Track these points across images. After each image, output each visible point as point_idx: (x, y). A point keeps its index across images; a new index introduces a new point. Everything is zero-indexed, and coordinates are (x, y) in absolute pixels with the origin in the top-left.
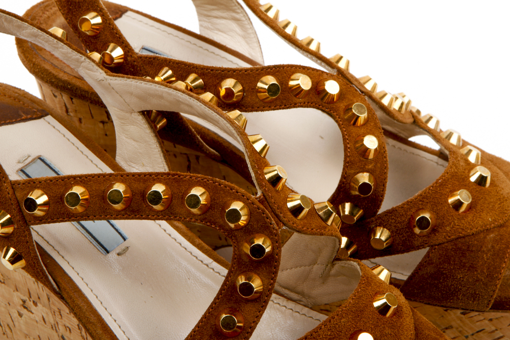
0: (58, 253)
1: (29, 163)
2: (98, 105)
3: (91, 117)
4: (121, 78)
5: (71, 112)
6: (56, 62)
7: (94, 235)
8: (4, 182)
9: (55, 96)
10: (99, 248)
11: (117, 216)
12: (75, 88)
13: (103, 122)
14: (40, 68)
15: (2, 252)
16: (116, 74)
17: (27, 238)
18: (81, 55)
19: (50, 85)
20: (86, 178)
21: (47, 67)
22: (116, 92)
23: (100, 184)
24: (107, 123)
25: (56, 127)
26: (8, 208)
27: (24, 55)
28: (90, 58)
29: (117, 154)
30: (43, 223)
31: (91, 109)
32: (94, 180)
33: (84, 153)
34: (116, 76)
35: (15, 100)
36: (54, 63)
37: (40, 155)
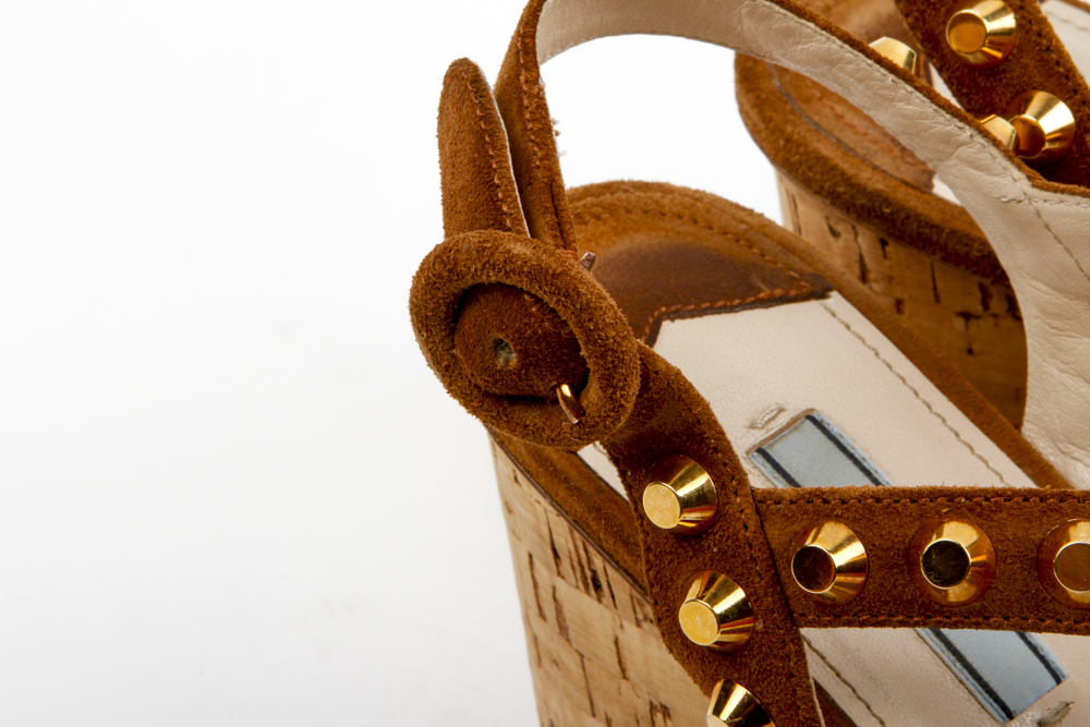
0: (868, 707)
1: (781, 431)
2: (963, 267)
3: (932, 298)
4: (1078, 199)
5: (876, 281)
6: (849, 138)
7: (970, 659)
8: (736, 493)
9: (835, 234)
10: (983, 702)
11: (1076, 622)
12: (903, 215)
13: (967, 316)
14: (806, 153)
15: (710, 696)
16: (1062, 186)
17: (792, 664)
18: (961, 124)
19: (828, 202)
20: (987, 499)
21: (827, 150)
22: (1056, 238)
23: (1030, 522)
24: (978, 317)
25: (853, 328)
26: (739, 570)
27: (761, 112)
28: (986, 134)
29: (1026, 418)
30: (844, 625)
31: (937, 275)
32: (1012, 507)
33: (934, 409)
34: (1063, 191)
35: (738, 241)
36: (846, 140)
37: (810, 407)
